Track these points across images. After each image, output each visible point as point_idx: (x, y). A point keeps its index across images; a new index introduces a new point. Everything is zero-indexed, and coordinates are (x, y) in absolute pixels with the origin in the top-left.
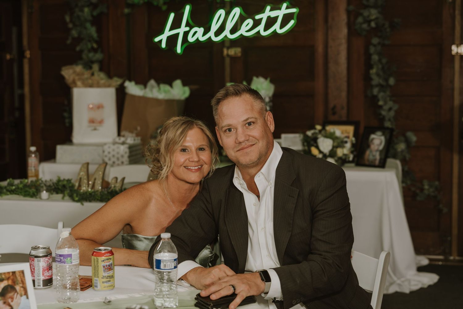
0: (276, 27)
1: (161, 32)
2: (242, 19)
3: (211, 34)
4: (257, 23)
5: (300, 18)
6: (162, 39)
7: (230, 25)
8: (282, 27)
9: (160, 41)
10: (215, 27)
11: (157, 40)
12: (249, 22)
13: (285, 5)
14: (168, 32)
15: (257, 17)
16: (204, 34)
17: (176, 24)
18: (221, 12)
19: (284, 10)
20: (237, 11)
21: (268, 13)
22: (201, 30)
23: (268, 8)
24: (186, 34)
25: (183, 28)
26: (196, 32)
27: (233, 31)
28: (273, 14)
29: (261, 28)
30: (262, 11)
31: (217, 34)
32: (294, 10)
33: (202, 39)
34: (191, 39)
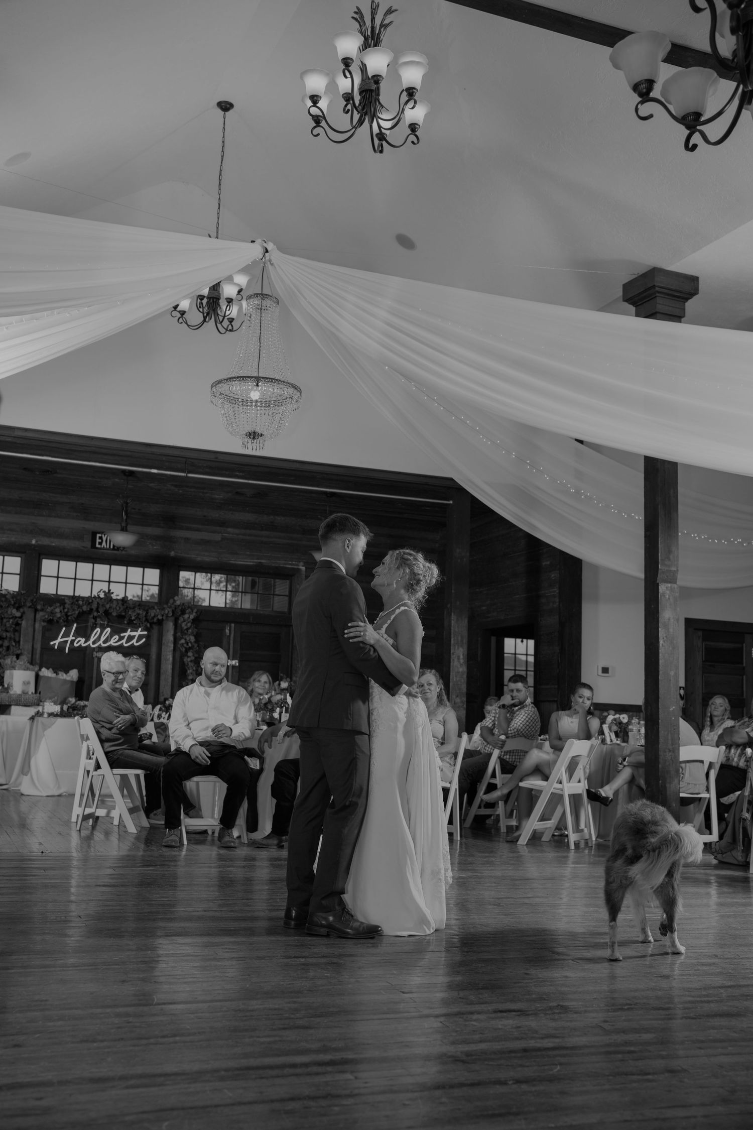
0: (134, 641)
1: (56, 639)
2: (111, 636)
3: (90, 642)
4: (121, 638)
5: (148, 637)
6: (56, 643)
7: (103, 639)
8: (137, 642)
9: (55, 644)
10: (92, 639)
11: (52, 643)
12: (117, 637)
13: (140, 629)
14: (59, 640)
15: (122, 635)
16: (85, 643)
17: (66, 635)
18: (98, 630)
19: (139, 632)
20: (109, 630)
21: (129, 633)
22: (83, 640)
23: (129, 630)
24: (72, 642)
25: (71, 638)
26: (79, 641)
27: (105, 642)
28: (133, 634)
29: (124, 641)
30: (126, 631)
31: (94, 643)
32: (146, 633)
33: (83, 645)
34: (76, 645)
